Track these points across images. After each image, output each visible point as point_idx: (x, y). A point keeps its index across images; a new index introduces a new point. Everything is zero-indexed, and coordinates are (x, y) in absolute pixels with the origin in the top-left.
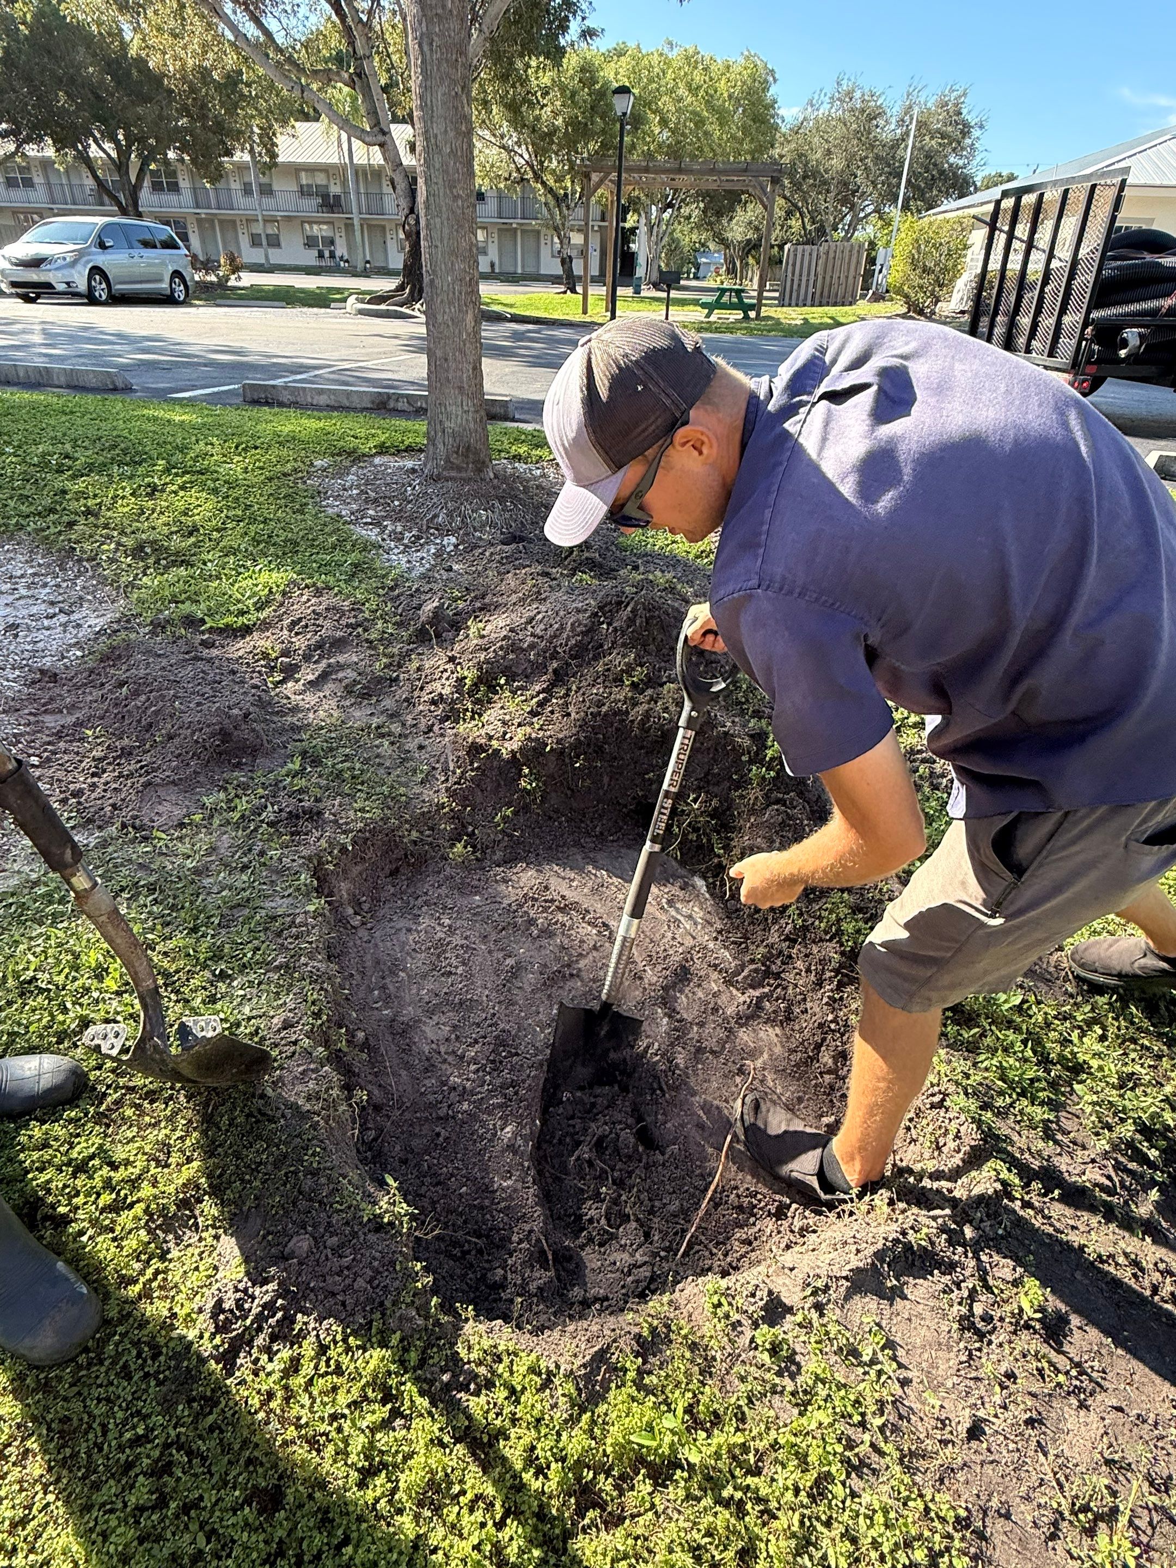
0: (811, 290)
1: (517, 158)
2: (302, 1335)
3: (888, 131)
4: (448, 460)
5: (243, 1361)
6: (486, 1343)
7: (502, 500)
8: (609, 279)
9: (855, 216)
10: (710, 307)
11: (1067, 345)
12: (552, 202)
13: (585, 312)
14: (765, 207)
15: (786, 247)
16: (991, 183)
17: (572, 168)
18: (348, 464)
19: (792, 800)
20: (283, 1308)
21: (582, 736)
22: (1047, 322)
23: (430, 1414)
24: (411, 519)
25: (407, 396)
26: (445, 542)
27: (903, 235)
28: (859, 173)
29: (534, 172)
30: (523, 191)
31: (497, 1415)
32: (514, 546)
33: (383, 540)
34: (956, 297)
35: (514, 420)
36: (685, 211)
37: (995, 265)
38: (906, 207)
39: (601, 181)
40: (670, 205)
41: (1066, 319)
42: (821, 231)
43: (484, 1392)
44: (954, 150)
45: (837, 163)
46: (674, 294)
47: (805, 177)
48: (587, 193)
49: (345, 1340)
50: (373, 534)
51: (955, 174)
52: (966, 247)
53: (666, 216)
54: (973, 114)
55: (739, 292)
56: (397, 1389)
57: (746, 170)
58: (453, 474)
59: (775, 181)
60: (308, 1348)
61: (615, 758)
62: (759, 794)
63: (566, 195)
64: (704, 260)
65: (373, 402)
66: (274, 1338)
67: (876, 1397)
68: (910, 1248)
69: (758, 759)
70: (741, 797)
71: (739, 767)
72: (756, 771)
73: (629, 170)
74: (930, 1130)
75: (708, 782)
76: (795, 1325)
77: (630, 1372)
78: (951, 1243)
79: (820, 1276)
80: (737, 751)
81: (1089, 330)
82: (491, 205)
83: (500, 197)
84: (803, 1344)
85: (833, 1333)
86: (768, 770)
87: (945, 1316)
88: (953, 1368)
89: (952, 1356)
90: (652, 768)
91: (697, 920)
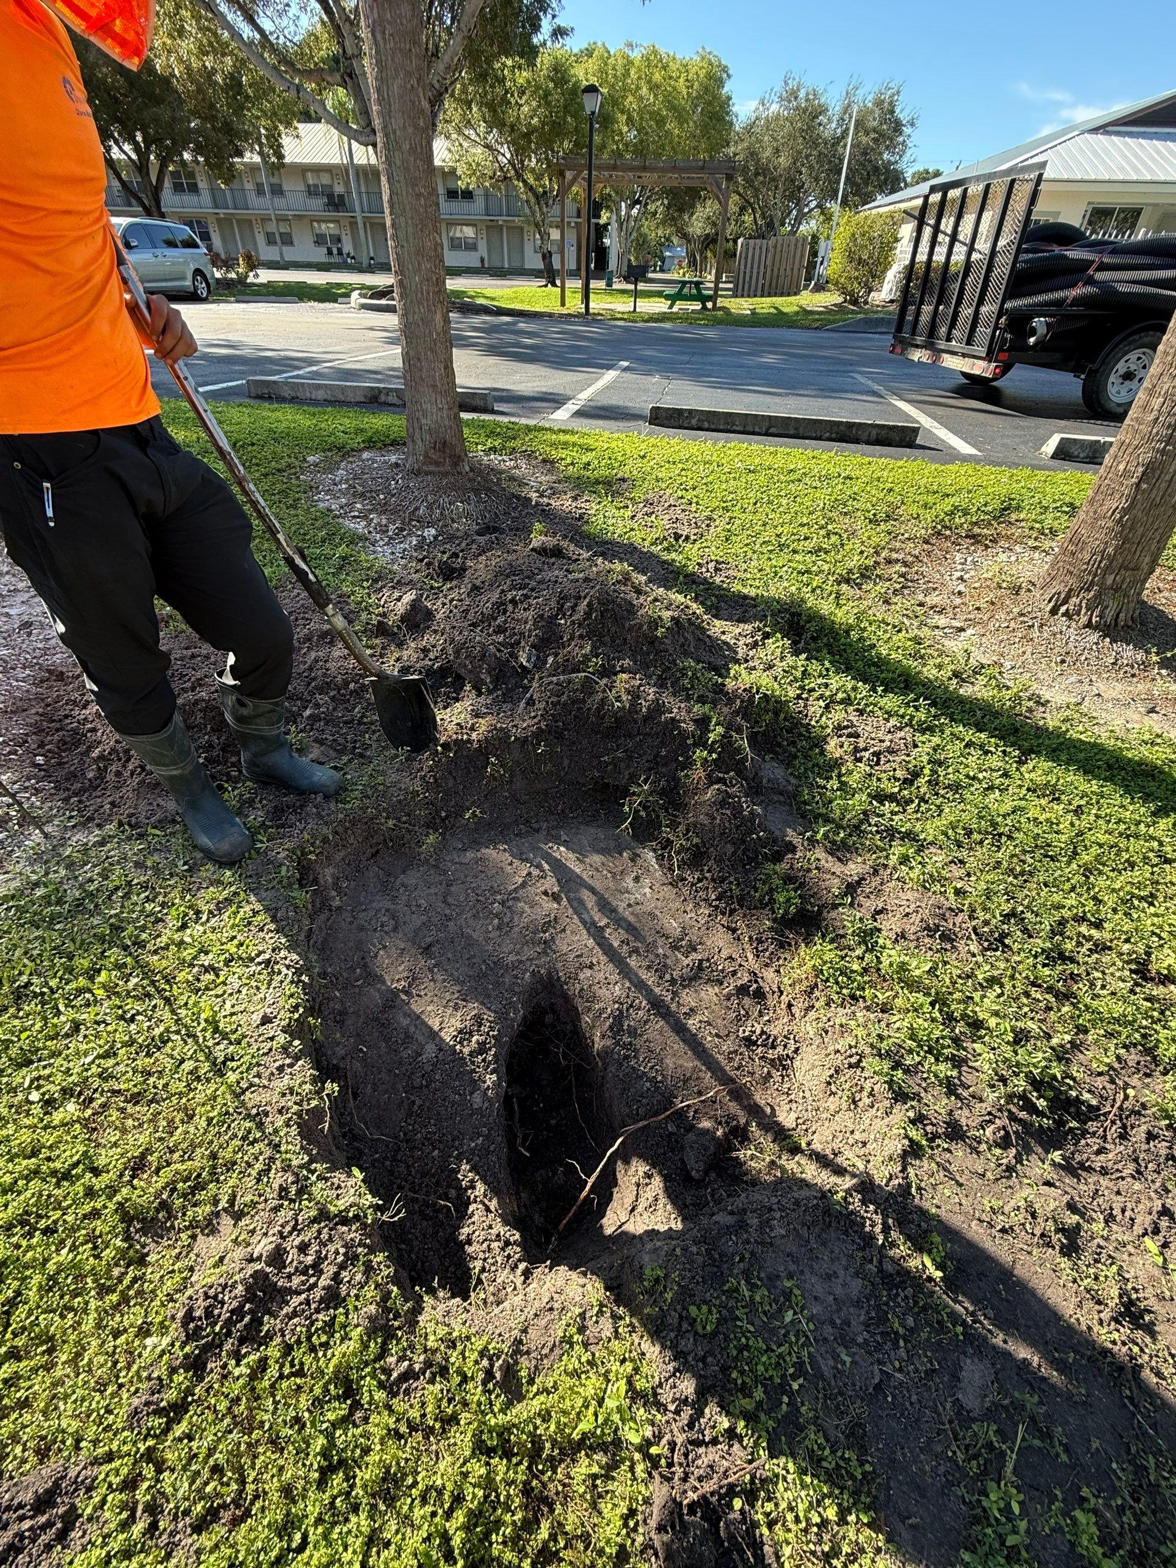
0: (761, 281)
1: (500, 158)
2: (269, 1336)
3: (830, 129)
4: (426, 455)
5: (213, 1365)
6: (442, 1331)
7: (477, 492)
8: (583, 273)
9: (800, 211)
10: (673, 298)
11: (984, 332)
12: (533, 200)
13: (563, 304)
14: (721, 203)
15: (740, 241)
16: (923, 177)
17: (549, 166)
18: (338, 459)
19: (731, 779)
20: (251, 1311)
21: (543, 725)
22: (967, 312)
23: (389, 1408)
24: (394, 512)
26: (426, 534)
27: (842, 229)
28: (804, 170)
29: (516, 171)
30: (507, 190)
31: (450, 1401)
32: (487, 537)
33: (370, 532)
34: (887, 287)
35: (493, 412)
36: (651, 208)
37: (922, 257)
38: (844, 203)
39: (574, 179)
40: (638, 202)
41: (984, 309)
42: (770, 225)
43: (438, 1379)
44: (887, 148)
45: (784, 161)
46: (641, 286)
47: (756, 174)
48: (563, 191)
49: (309, 1338)
50: (360, 527)
51: (887, 170)
52: (897, 240)
53: (635, 211)
54: (905, 113)
55: (698, 284)
56: (358, 1384)
57: (703, 168)
58: (432, 468)
59: (730, 178)
60: (273, 1351)
61: (574, 743)
62: (703, 775)
63: (545, 193)
64: (668, 254)
65: (366, 397)
66: (242, 1341)
67: (795, 1359)
68: (827, 1211)
69: (701, 742)
70: (687, 776)
71: (685, 749)
72: (701, 754)
73: (599, 168)
74: (847, 1086)
75: (657, 763)
76: (724, 1292)
77: (576, 1347)
78: (864, 1202)
79: (747, 1242)
80: (683, 735)
81: (1003, 320)
82: (479, 203)
83: (487, 195)
84: (731, 1310)
85: (758, 1298)
86: (710, 753)
87: (857, 1274)
88: (863, 1323)
89: (863, 1312)
90: (607, 752)
91: (647, 890)
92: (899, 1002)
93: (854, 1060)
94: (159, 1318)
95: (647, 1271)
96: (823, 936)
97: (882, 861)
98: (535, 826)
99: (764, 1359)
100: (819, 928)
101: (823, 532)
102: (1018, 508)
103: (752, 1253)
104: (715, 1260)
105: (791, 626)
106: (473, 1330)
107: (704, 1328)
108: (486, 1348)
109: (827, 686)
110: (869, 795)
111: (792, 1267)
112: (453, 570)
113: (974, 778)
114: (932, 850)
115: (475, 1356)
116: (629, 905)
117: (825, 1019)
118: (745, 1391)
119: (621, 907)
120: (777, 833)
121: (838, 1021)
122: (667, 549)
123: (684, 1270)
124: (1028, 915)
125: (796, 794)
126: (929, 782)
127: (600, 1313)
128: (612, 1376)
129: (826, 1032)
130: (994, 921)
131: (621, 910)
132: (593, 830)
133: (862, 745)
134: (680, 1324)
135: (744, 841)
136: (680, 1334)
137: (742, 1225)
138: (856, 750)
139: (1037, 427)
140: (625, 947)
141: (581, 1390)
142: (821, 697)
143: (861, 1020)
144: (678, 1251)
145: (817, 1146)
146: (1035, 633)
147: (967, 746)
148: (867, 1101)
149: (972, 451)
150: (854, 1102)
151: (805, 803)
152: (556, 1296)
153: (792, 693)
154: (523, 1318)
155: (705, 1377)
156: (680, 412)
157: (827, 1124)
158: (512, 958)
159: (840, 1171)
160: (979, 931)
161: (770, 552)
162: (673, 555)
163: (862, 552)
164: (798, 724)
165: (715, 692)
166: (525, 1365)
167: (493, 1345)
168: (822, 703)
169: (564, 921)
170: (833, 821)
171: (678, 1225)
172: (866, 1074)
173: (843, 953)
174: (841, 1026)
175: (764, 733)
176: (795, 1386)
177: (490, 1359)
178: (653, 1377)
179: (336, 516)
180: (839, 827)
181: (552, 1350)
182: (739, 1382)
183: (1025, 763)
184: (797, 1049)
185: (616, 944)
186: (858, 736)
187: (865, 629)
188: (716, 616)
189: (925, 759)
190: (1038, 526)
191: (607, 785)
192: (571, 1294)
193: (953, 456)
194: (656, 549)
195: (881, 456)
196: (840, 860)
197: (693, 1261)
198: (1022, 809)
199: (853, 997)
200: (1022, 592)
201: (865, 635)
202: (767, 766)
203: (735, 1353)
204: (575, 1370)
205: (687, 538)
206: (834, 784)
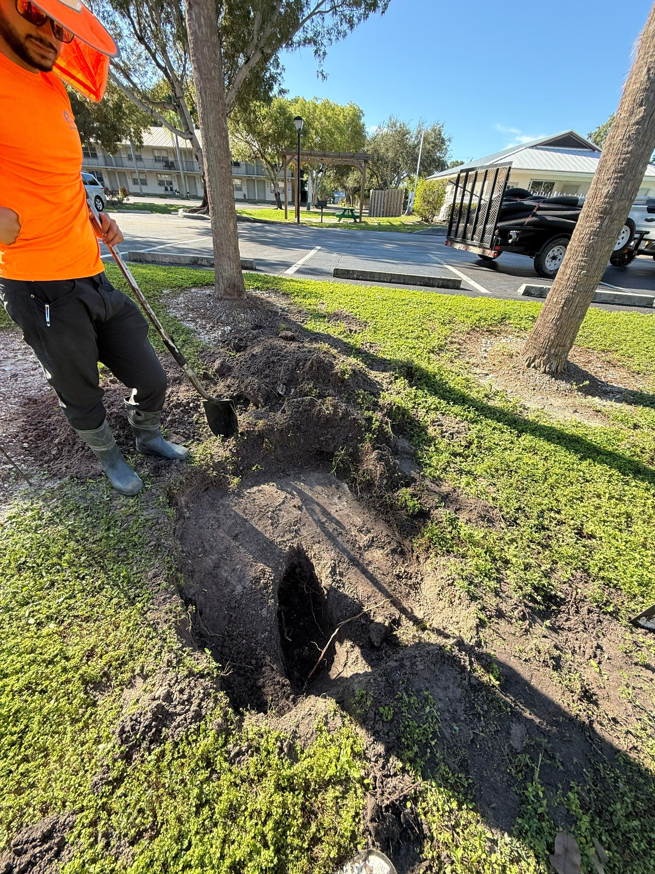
0: (382, 210)
1: (253, 147)
2: (166, 739)
3: (412, 141)
4: (225, 291)
5: (136, 756)
6: (255, 729)
7: (251, 309)
8: (296, 204)
9: (399, 178)
10: (340, 217)
11: (488, 237)
12: (270, 168)
13: (286, 218)
14: (362, 173)
15: (371, 191)
16: (456, 164)
17: (278, 152)
18: (179, 292)
19: (384, 447)
20: (156, 726)
21: (291, 422)
22: (480, 227)
23: (230, 770)
24: (209, 318)
25: (206, 258)
26: (226, 329)
27: (419, 187)
28: (400, 159)
29: (261, 154)
30: (257, 163)
31: (261, 765)
32: (257, 331)
33: (197, 328)
34: (441, 214)
35: (256, 270)
36: (328, 173)
37: (458, 201)
38: (420, 175)
39: (291, 159)
40: (321, 171)
41: (488, 226)
42: (385, 184)
43: (255, 754)
44: (439, 150)
45: (391, 154)
46: (324, 210)
47: (378, 160)
48: (285, 164)
49: (187, 738)
50: (192, 326)
51: (439, 160)
52: (445, 193)
53: (320, 175)
54: (446, 135)
55: (352, 210)
56: (213, 760)
57: (353, 156)
58: (228, 297)
59: (366, 162)
60: (168, 746)
61: (306, 431)
62: (370, 445)
63: (276, 165)
64: (336, 195)
65: (190, 262)
66: (151, 742)
67: (432, 730)
68: (443, 656)
69: (369, 430)
70: (362, 446)
71: (361, 433)
72: (368, 435)
73: (303, 155)
74: (448, 595)
75: (347, 440)
76: (396, 700)
77: (324, 733)
78: (460, 651)
79: (405, 674)
80: (360, 426)
81: (497, 231)
82: (243, 168)
83: (247, 165)
84: (399, 708)
85: (412, 701)
86: (373, 435)
87: (459, 686)
88: (463, 710)
89: (463, 705)
90: (323, 435)
91: (345, 503)
92: (470, 553)
93: (450, 582)
94: (106, 734)
95: (357, 692)
96: (432, 522)
97: (458, 485)
98: (288, 473)
99: (417, 731)
100: (429, 518)
101: (420, 329)
102: (509, 318)
103: (408, 679)
104: (390, 684)
105: (408, 374)
106: (271, 728)
107: (387, 718)
108: (279, 737)
109: (426, 402)
110: (449, 454)
111: (428, 685)
112: (241, 347)
113: (497, 445)
114: (480, 479)
115: (273, 741)
116: (337, 511)
117: (435, 563)
118: (409, 748)
119: (333, 512)
120: (407, 473)
121: (442, 563)
122: (346, 337)
123: (375, 689)
124: (527, 509)
125: (415, 454)
126: (477, 447)
127: (335, 714)
128: (343, 746)
129: (436, 569)
130: (511, 512)
131: (332, 513)
132: (317, 474)
133: (444, 430)
134: (375, 717)
135: (391, 477)
136: (376, 722)
137: (402, 666)
138: (442, 432)
139: (515, 281)
140: (335, 532)
141: (328, 754)
142: (424, 407)
143: (453, 562)
144: (372, 681)
145: (435, 625)
146: (521, 376)
147: (493, 429)
148: (458, 602)
149: (487, 292)
150: (451, 603)
151: (420, 458)
152: (312, 708)
153: (410, 406)
154: (296, 720)
155: (389, 743)
156: (348, 271)
157: (439, 615)
158: (279, 539)
159: (447, 637)
160: (505, 517)
161: (396, 338)
162: (349, 340)
163: (439, 338)
164: (413, 420)
165: (374, 405)
166: (299, 743)
167: (282, 734)
168: (424, 410)
169: (304, 520)
170: (433, 467)
171: (370, 670)
172: (457, 588)
173: (442, 530)
174: (443, 565)
175: (398, 425)
176: (433, 743)
177: (281, 742)
178: (363, 745)
179: (179, 320)
180: (436, 469)
181: (312, 735)
182: (406, 743)
183: (520, 437)
184: (422, 579)
185: (331, 530)
186: (442, 426)
187: (442, 375)
188: (371, 369)
189: (474, 436)
190: (518, 326)
191: (323, 452)
192: (320, 707)
193: (477, 294)
194: (341, 337)
195: (445, 293)
196: (437, 485)
197: (380, 685)
198: (520, 458)
199: (448, 551)
200: (514, 357)
201: (443, 377)
202: (400, 440)
203: (403, 729)
204: (324, 745)
205: (356, 331)
206: (432, 448)
